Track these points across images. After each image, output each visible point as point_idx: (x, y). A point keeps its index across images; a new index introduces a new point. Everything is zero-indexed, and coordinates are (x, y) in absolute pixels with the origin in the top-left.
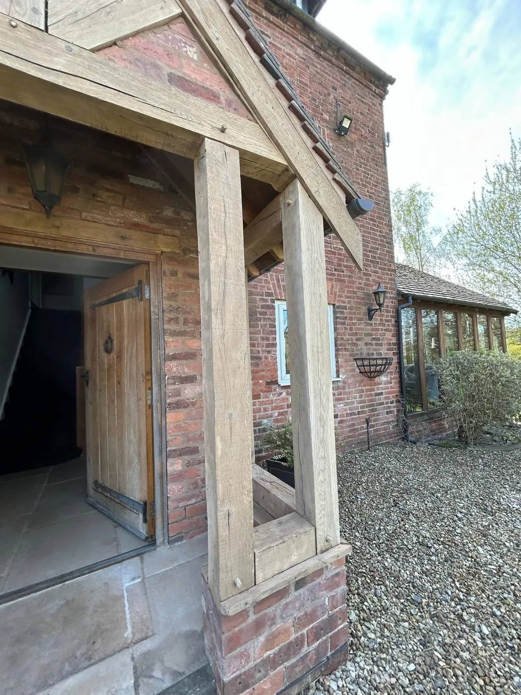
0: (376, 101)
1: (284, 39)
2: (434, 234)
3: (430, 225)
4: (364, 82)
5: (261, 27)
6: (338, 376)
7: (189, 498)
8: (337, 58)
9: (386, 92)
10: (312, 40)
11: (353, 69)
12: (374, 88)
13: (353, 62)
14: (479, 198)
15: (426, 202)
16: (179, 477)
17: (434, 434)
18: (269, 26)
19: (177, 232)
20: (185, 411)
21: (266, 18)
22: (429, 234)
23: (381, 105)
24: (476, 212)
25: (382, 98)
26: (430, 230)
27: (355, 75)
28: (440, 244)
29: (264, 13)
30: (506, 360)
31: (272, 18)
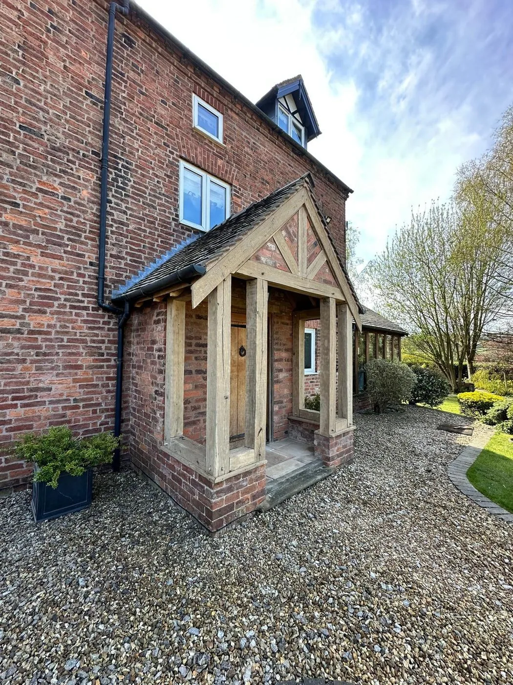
0: (342, 201)
1: (300, 168)
2: (358, 262)
3: (356, 256)
4: (337, 190)
5: (289, 162)
6: (316, 372)
7: (280, 423)
8: (325, 178)
9: (348, 196)
10: (313, 169)
11: (332, 184)
12: (341, 194)
13: (332, 180)
14: (390, 246)
15: (355, 237)
16: (277, 412)
17: (361, 409)
18: (292, 161)
19: (279, 304)
20: (279, 384)
21: (292, 157)
22: (355, 263)
23: (344, 204)
24: (388, 257)
25: (346, 199)
26: (356, 260)
27: (332, 187)
28: (362, 272)
29: (292, 154)
30: (401, 365)
31: (295, 156)
